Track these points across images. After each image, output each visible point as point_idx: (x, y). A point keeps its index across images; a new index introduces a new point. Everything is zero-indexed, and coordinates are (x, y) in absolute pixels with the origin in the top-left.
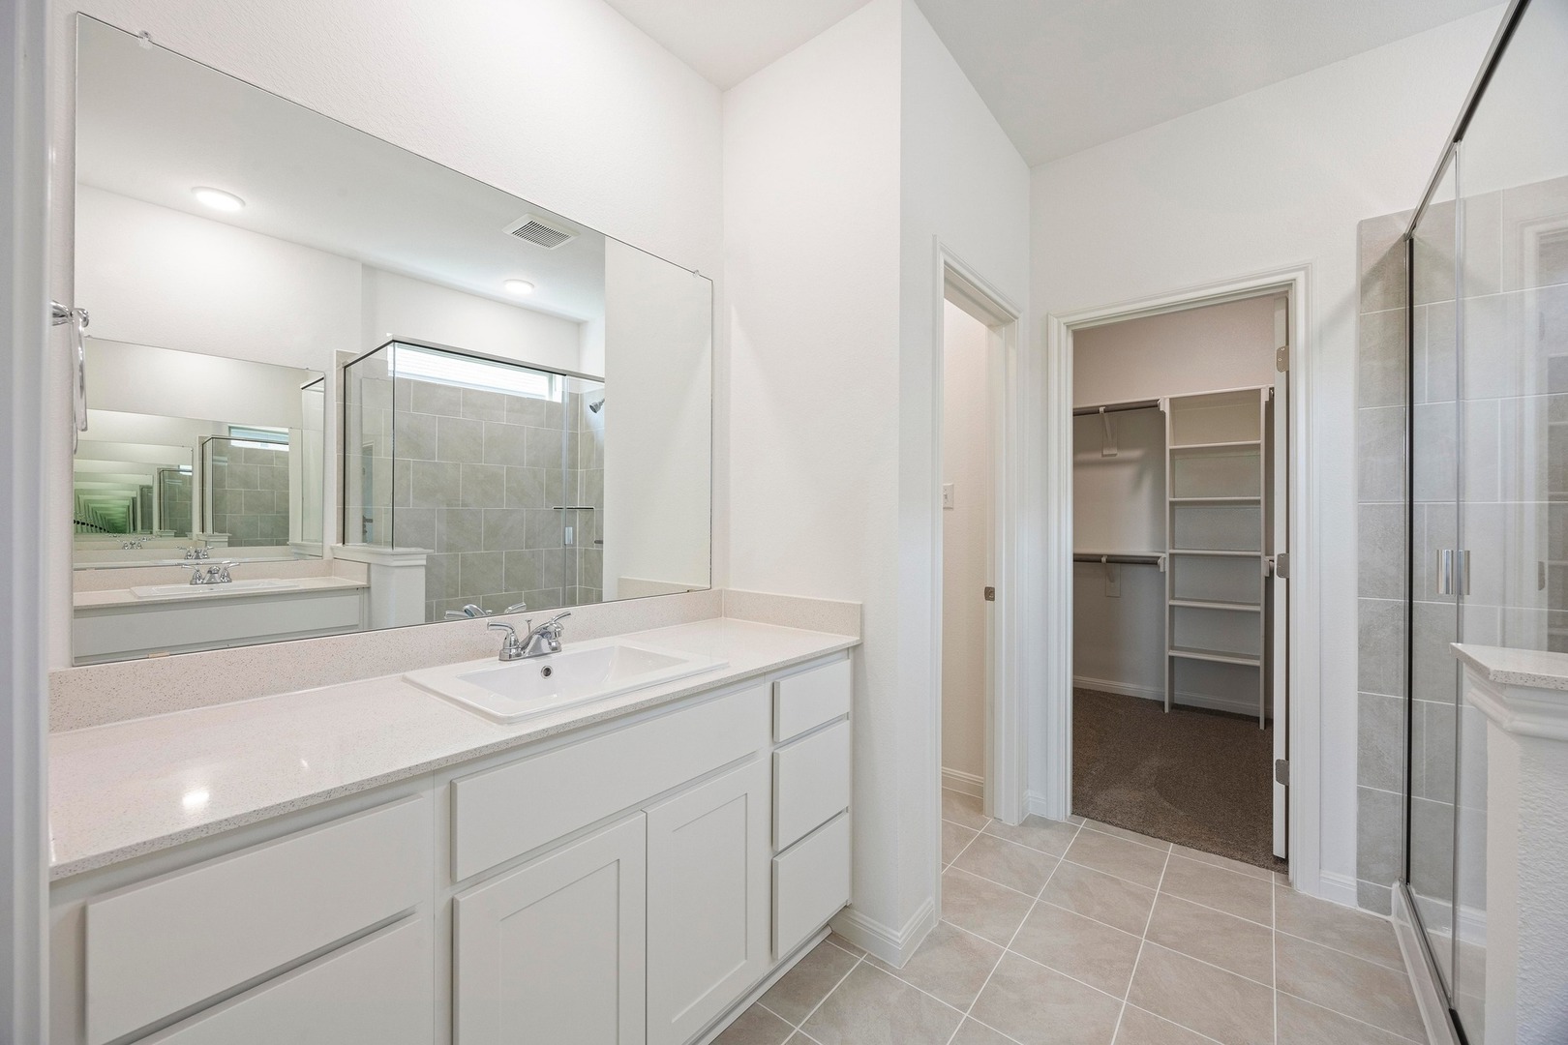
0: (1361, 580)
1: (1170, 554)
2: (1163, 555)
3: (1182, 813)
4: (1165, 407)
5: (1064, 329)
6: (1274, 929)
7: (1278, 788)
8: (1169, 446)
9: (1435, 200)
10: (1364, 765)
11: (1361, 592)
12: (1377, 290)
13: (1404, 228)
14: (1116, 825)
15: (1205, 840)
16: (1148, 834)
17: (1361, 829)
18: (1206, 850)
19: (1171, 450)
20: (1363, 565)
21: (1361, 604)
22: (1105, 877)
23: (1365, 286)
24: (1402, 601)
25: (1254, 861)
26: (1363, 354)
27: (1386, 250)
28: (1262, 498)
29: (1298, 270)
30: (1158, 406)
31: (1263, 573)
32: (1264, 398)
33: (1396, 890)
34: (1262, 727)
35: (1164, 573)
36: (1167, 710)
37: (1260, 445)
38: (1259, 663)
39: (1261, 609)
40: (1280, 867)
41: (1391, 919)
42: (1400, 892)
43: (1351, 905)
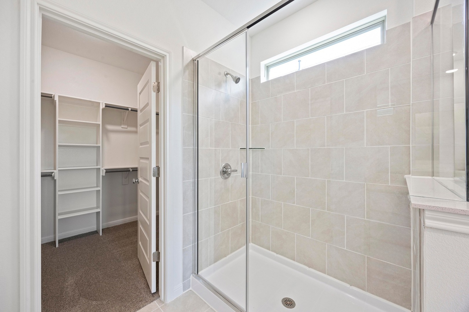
0: (183, 175)
2: (55, 171)
3: (104, 302)
4: (56, 99)
7: (153, 264)
8: (58, 119)
11: (183, 179)
13: (195, 56)
17: (184, 263)
19: (59, 120)
20: (184, 169)
21: (184, 183)
24: (192, 180)
25: (147, 302)
26: (183, 94)
27: (190, 61)
28: (100, 145)
29: (168, 53)
30: (51, 97)
31: (101, 174)
32: (102, 106)
33: (192, 277)
34: (101, 234)
35: (56, 180)
36: (57, 246)
37: (99, 124)
38: (100, 210)
39: (100, 188)
40: (156, 296)
41: (191, 289)
42: (193, 278)
43: (182, 293)
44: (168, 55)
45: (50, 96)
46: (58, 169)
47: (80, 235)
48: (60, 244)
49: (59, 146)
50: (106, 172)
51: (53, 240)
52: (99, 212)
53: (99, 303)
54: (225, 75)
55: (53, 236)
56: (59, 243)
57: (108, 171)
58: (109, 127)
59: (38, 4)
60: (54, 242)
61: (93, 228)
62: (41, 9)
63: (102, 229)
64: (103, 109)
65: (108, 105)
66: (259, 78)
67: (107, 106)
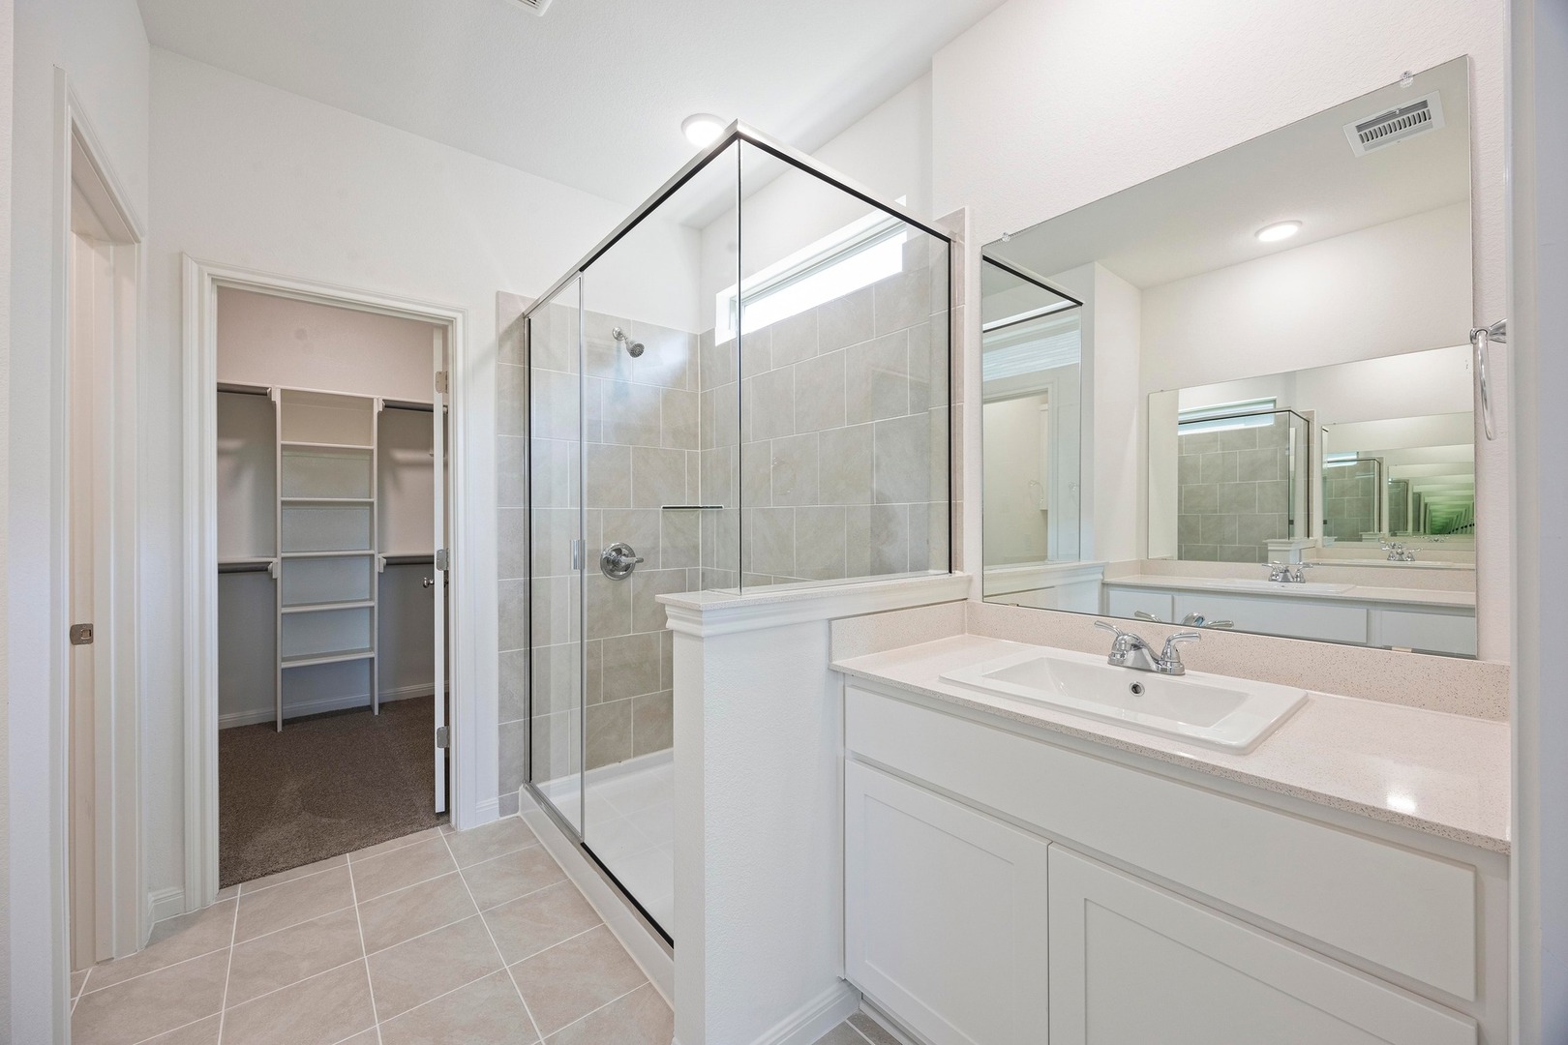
0: (500, 566)
1: (283, 558)
2: (274, 560)
3: (343, 821)
4: (276, 397)
5: (207, 281)
6: (459, 870)
7: (439, 753)
8: (280, 442)
9: (555, 301)
10: (502, 708)
11: (500, 575)
12: (508, 346)
13: (523, 308)
14: (282, 870)
15: (376, 833)
16: (321, 859)
17: (501, 757)
18: (382, 841)
19: (282, 445)
20: (501, 555)
21: (500, 584)
22: (295, 929)
23: (502, 339)
24: (521, 579)
25: (422, 827)
26: (500, 394)
27: (513, 320)
28: (375, 499)
29: (459, 312)
30: (266, 394)
31: (376, 570)
32: (378, 407)
33: (522, 791)
34: (376, 713)
35: (276, 579)
36: (279, 729)
37: (372, 451)
38: (374, 654)
39: (374, 603)
40: (442, 819)
41: (518, 814)
42: (524, 790)
43: (496, 819)
44: (459, 317)
45: (263, 391)
46: (281, 555)
47: (333, 712)
48: (287, 726)
49: (283, 503)
50: (388, 564)
51: (273, 719)
52: (373, 658)
53: (334, 821)
54: (617, 338)
55: (273, 709)
56: (283, 725)
57: (392, 563)
58: (401, 455)
59: (209, 274)
60: (274, 724)
61: (361, 698)
62: (213, 280)
63: (380, 704)
64: (379, 414)
65: (391, 404)
66: (711, 334)
67: (389, 406)
